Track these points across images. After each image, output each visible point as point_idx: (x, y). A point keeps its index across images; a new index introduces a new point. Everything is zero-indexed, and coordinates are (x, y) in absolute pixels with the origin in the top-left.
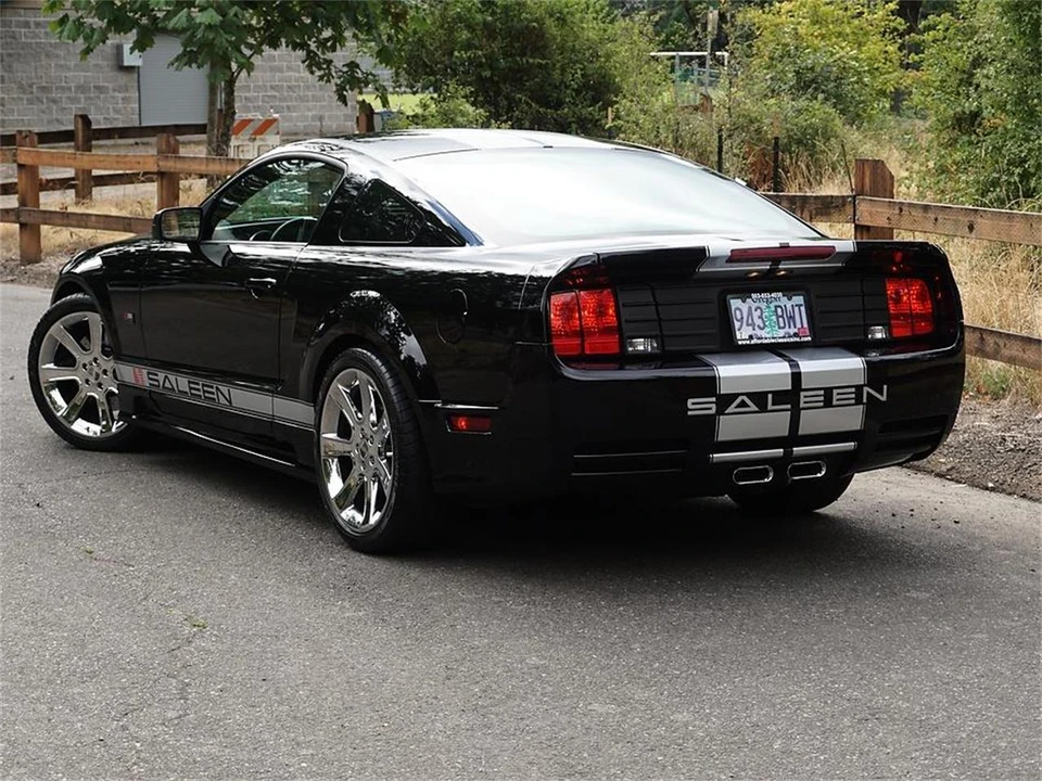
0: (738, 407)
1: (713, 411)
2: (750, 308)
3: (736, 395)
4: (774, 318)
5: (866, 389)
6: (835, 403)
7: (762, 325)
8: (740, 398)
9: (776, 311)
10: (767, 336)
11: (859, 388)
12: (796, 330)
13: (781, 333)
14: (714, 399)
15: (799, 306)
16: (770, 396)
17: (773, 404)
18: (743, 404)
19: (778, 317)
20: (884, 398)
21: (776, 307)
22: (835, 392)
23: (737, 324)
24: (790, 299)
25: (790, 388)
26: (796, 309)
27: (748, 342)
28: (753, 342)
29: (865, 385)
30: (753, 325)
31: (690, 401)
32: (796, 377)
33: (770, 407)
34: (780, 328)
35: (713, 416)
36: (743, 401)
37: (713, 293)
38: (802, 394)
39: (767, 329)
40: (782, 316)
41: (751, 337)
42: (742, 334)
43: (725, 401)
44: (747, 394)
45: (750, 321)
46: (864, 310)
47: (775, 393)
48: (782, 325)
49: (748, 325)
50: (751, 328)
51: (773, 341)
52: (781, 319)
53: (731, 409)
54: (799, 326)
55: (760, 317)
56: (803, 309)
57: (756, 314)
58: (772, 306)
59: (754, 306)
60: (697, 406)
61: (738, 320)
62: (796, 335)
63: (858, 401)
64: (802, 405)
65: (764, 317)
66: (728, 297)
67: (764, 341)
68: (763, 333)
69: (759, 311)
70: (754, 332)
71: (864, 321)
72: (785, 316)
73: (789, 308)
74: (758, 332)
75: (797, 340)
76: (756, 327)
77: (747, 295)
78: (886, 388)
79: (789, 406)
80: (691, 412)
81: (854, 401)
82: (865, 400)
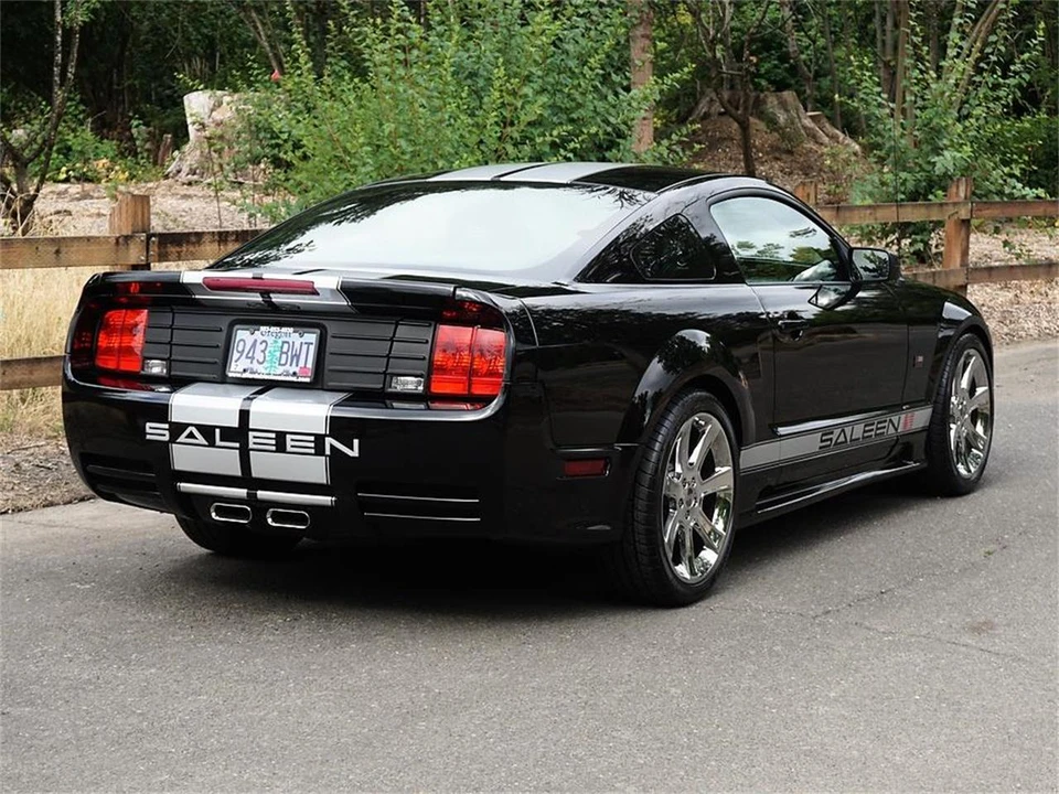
0: (187, 437)
1: (167, 438)
2: (256, 341)
3: (187, 426)
4: (278, 354)
5: (329, 441)
6: (289, 449)
7: (261, 360)
8: (190, 429)
9: (282, 347)
10: (263, 371)
11: (319, 440)
12: (297, 370)
13: (280, 370)
14: (167, 426)
15: (309, 344)
16: (218, 431)
17: (221, 440)
18: (191, 435)
19: (282, 353)
20: (355, 453)
21: (284, 342)
22: (289, 437)
23: (236, 355)
24: (300, 335)
25: (237, 425)
26: (304, 347)
27: (239, 375)
28: (244, 376)
29: (326, 435)
30: (253, 358)
31: (148, 425)
32: (244, 415)
33: (218, 442)
34: (280, 364)
35: (166, 444)
36: (191, 432)
38: (251, 434)
39: (265, 364)
40: (286, 353)
41: (245, 371)
42: (237, 366)
43: (177, 429)
44: (196, 426)
45: (250, 355)
46: (389, 357)
47: (223, 429)
48: (283, 362)
49: (247, 357)
50: (249, 360)
52: (284, 356)
53: (182, 438)
54: (302, 364)
55: (263, 351)
56: (312, 348)
57: (260, 347)
58: (280, 341)
59: (260, 339)
60: (153, 431)
61: (238, 352)
62: (294, 374)
63: (319, 451)
64: (251, 446)
65: (266, 352)
66: (237, 327)
67: (256, 376)
68: (260, 368)
69: (264, 344)
70: (251, 366)
71: (387, 369)
72: (290, 354)
73: (297, 345)
74: (255, 366)
75: (294, 379)
76: (255, 361)
77: (256, 327)
78: (356, 442)
79: (237, 445)
80: (148, 437)
81: (313, 451)
82: (328, 452)
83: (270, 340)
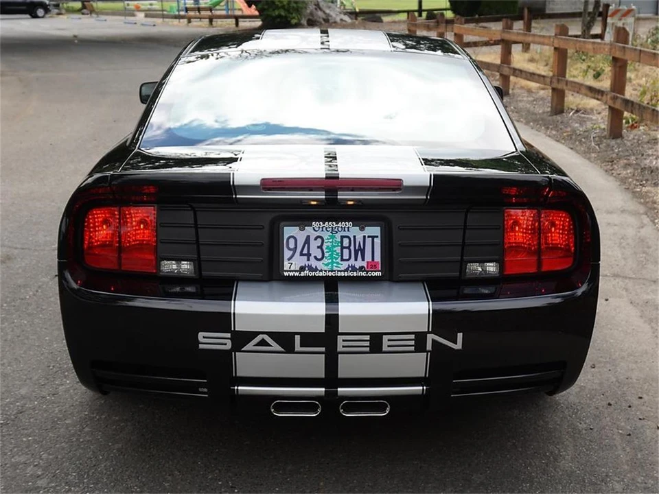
0: (257, 345)
1: (229, 346)
2: (308, 237)
3: (256, 334)
4: (338, 249)
5: (430, 337)
6: (385, 348)
7: (319, 257)
8: (259, 338)
9: (342, 242)
10: (325, 268)
12: (364, 264)
13: (345, 265)
14: (229, 335)
15: (373, 237)
16: (298, 338)
17: (303, 346)
18: (263, 343)
19: (343, 248)
20: (459, 346)
21: (342, 237)
22: (385, 338)
23: (287, 254)
24: (362, 229)
25: (323, 331)
26: (369, 241)
27: (297, 274)
28: (302, 274)
29: (429, 332)
30: (308, 255)
31: (201, 335)
32: (332, 320)
33: (298, 347)
34: (342, 260)
35: (227, 354)
36: (264, 340)
37: (266, 219)
38: (340, 338)
39: (325, 261)
40: (349, 248)
41: (302, 269)
42: (292, 264)
43: (241, 339)
44: (270, 334)
45: (305, 251)
46: (463, 245)
47: (302, 335)
48: (346, 256)
49: (302, 254)
50: (306, 257)
51: (330, 274)
52: (346, 252)
53: (249, 346)
55: (320, 247)
56: (378, 241)
57: (314, 244)
58: (338, 236)
59: (313, 234)
60: (209, 340)
61: (290, 249)
62: (362, 269)
63: (420, 347)
64: (340, 349)
65: (324, 247)
66: (282, 224)
67: (318, 274)
68: (320, 265)
69: (319, 240)
70: (307, 263)
71: (462, 256)
72: (352, 248)
73: (359, 238)
74: (313, 263)
75: (363, 274)
76: (312, 258)
77: (306, 223)
78: (460, 335)
79: (323, 349)
80: (201, 346)
81: (412, 349)
82: (429, 347)
83: (326, 235)
